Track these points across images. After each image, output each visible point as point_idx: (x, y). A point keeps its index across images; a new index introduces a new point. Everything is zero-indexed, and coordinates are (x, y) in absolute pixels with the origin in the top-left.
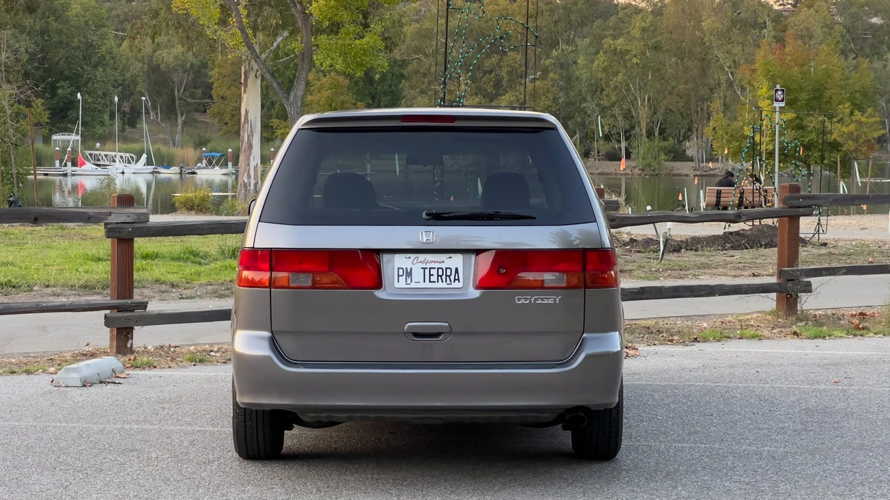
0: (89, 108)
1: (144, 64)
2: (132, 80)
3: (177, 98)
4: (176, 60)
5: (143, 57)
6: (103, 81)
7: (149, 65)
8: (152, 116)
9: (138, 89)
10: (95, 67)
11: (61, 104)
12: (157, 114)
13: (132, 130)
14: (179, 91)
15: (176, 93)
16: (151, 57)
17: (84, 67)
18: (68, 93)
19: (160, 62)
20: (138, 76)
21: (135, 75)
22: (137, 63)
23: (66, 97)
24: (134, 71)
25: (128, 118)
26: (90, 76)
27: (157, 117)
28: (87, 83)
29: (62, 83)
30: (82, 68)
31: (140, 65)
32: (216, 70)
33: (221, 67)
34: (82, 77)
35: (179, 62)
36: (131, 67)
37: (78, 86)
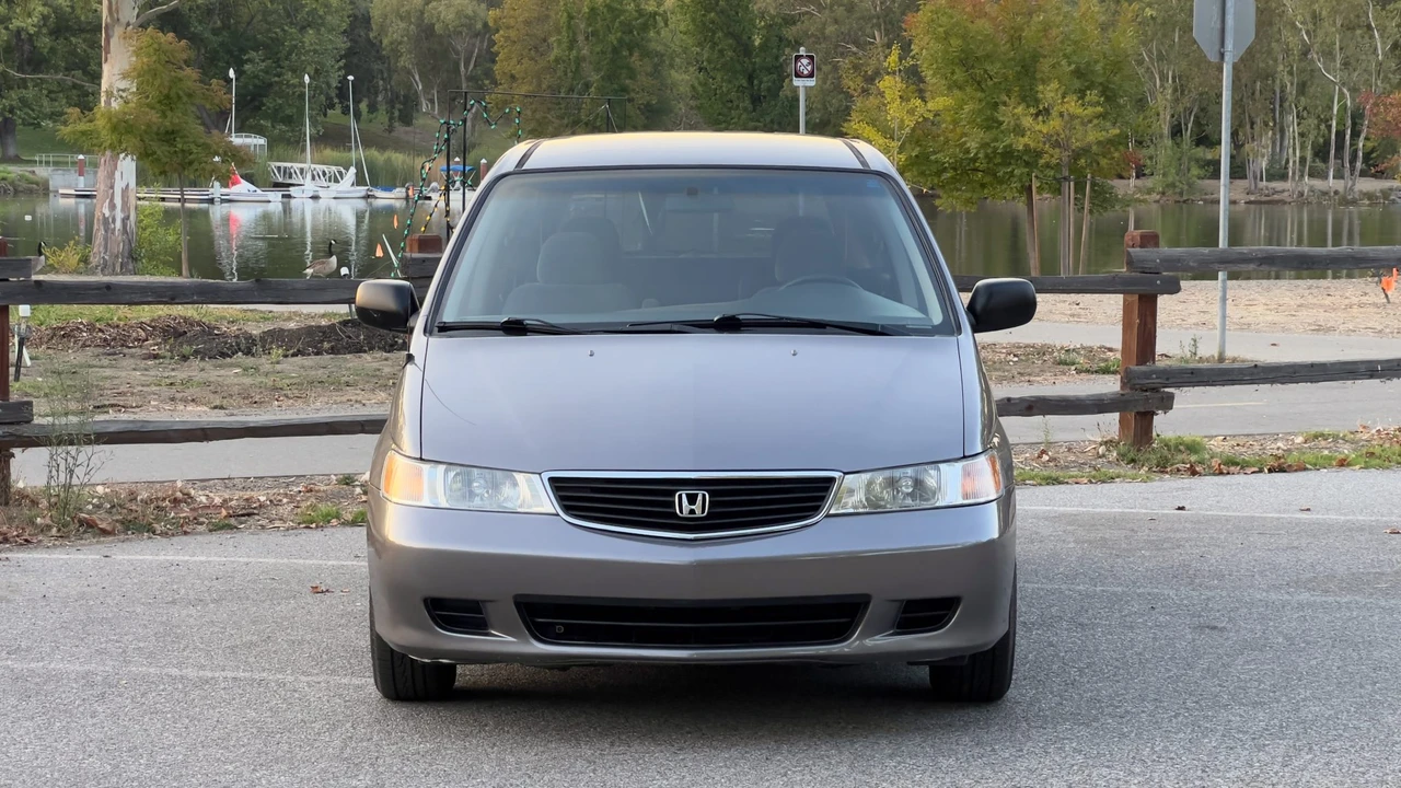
0: (294, 93)
1: (411, 23)
2: (392, 50)
3: (463, 78)
4: (460, 18)
5: (408, 13)
6: (315, 51)
7: (418, 26)
8: (424, 105)
9: (401, 63)
10: (303, 29)
11: (251, 87)
12: (432, 101)
13: (407, 129)
14: (466, 67)
15: (462, 69)
16: (422, 13)
17: (286, 28)
18: (262, 70)
19: (434, 20)
20: (400, 43)
21: (396, 40)
22: (399, 23)
23: (256, 77)
24: (395, 36)
25: (399, 110)
26: (294, 42)
27: (433, 108)
28: (290, 53)
29: (253, 54)
30: (283, 30)
31: (403, 25)
32: (501, 32)
33: (508, 28)
34: (283, 44)
35: (464, 21)
36: (390, 29)
37: (279, 59)
